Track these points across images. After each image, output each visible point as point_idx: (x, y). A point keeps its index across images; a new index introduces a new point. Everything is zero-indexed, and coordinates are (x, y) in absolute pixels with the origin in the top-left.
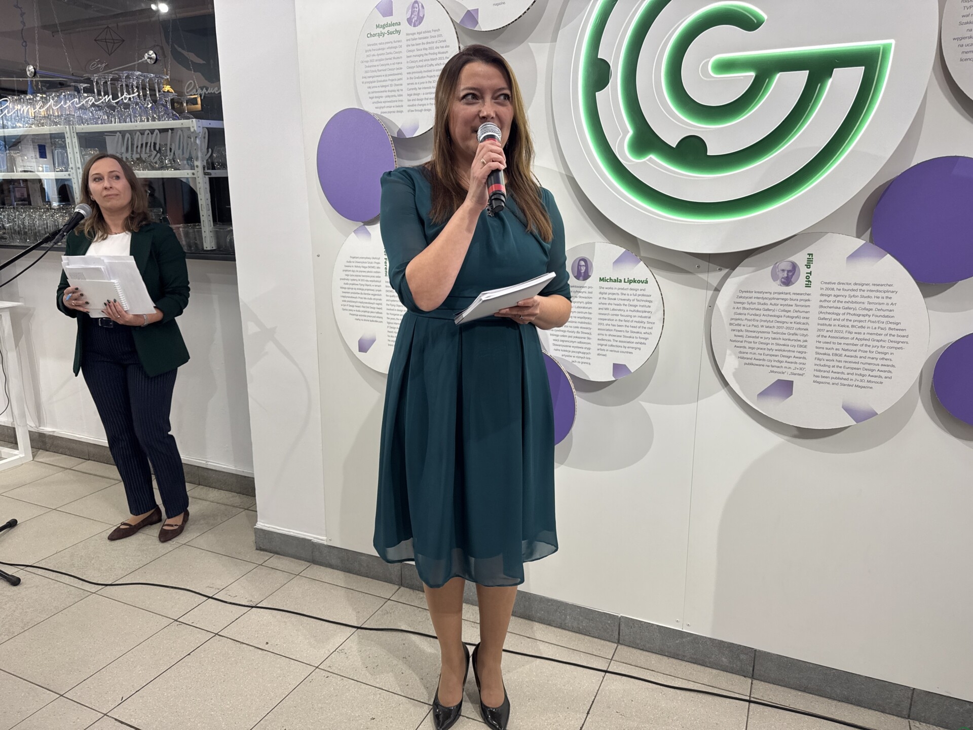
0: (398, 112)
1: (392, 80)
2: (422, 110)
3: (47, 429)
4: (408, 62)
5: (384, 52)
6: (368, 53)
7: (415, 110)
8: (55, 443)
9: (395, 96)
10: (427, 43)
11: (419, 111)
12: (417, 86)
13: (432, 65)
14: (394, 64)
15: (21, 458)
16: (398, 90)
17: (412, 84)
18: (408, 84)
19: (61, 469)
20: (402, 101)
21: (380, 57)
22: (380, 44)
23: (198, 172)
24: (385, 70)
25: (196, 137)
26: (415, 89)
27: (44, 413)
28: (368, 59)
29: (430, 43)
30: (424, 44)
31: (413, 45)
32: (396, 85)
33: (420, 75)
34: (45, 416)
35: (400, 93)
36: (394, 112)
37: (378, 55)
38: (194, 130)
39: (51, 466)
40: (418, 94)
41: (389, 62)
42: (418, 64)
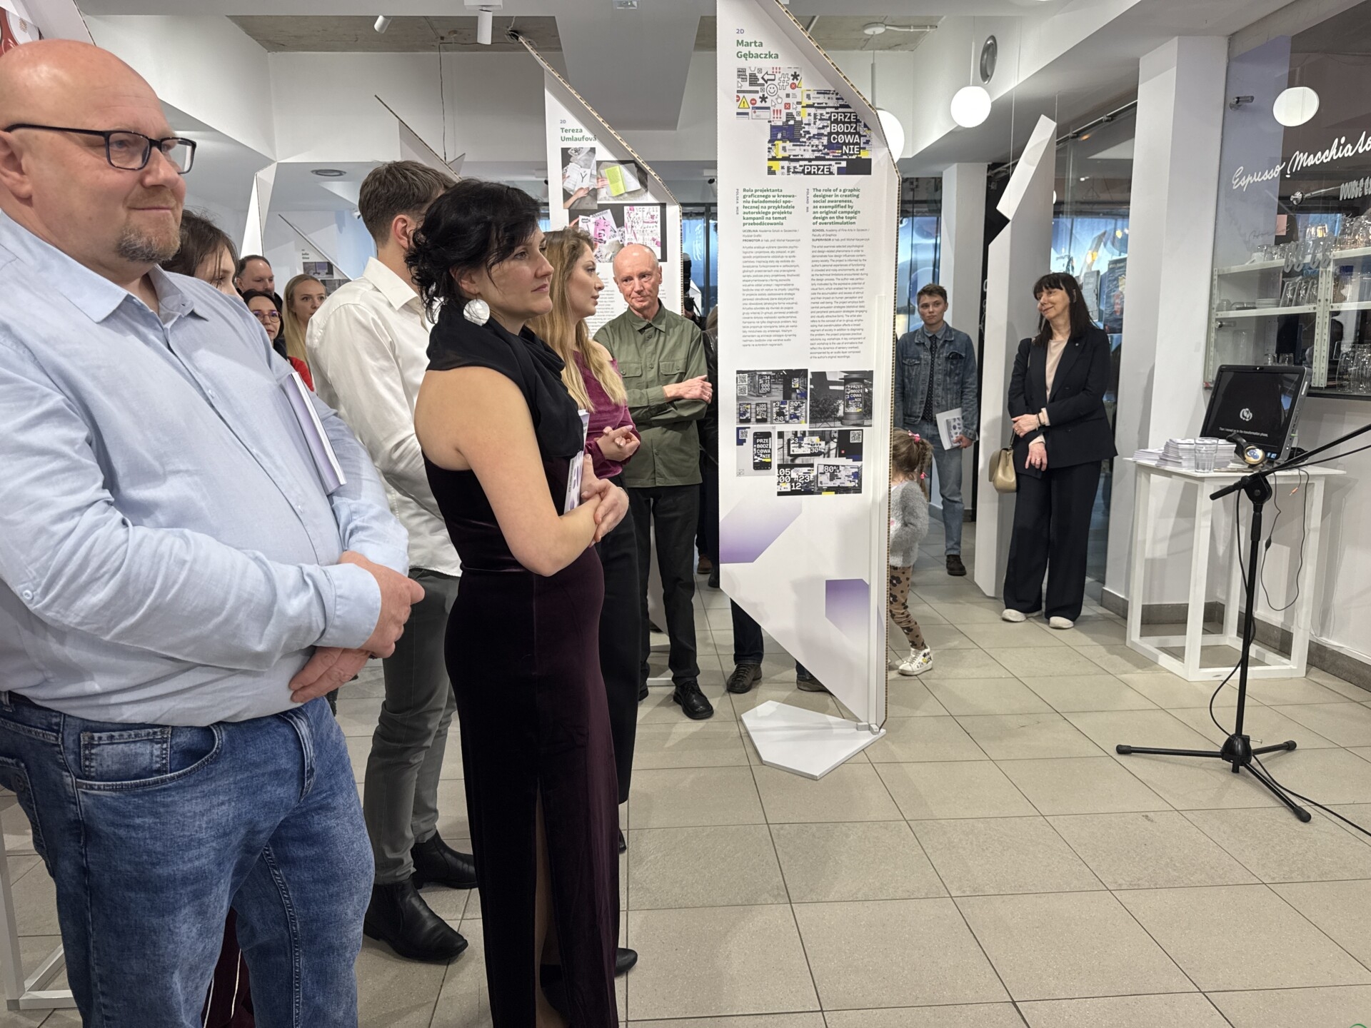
3: (1332, 642)
8: (1339, 662)
15: (1291, 669)
19: (1345, 699)
34: (1330, 622)
39: (1332, 692)
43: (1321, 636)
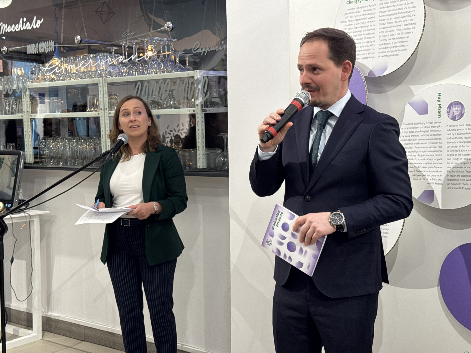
0: (370, 58)
1: (366, 34)
2: (391, 55)
3: (54, 314)
4: (380, 20)
5: (360, 14)
6: (347, 16)
7: (385, 55)
8: (59, 326)
9: (368, 46)
10: (397, 5)
11: (388, 56)
12: (387, 38)
13: (401, 21)
14: (368, 22)
15: (34, 336)
16: (371, 42)
17: (384, 36)
18: (380, 37)
19: (64, 347)
20: (374, 49)
21: (357, 18)
22: (357, 8)
23: (197, 109)
24: (361, 27)
25: (198, 84)
26: (386, 40)
27: (53, 300)
28: (347, 20)
29: (399, 5)
30: (395, 6)
31: (385, 7)
32: (369, 38)
33: (390, 29)
34: (53, 303)
35: (373, 43)
36: (366, 58)
37: (355, 16)
38: (198, 78)
39: (56, 345)
40: (388, 44)
41: (365, 21)
42: (388, 21)
43: (48, 312)
